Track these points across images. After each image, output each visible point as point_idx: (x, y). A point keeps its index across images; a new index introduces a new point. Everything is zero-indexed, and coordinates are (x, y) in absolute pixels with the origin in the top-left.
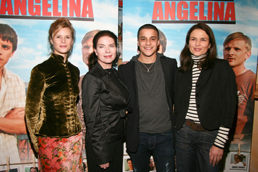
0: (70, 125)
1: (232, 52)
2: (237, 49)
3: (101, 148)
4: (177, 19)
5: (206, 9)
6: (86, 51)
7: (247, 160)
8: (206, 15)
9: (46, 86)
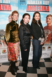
0: (16, 40)
1: (48, 20)
2: (49, 19)
3: (25, 46)
4: (33, 11)
5: (41, 8)
6: (10, 20)
7: (51, 48)
8: (41, 9)
9: (11, 29)
